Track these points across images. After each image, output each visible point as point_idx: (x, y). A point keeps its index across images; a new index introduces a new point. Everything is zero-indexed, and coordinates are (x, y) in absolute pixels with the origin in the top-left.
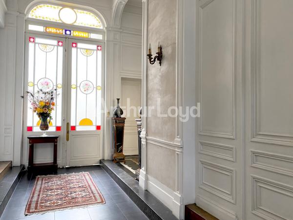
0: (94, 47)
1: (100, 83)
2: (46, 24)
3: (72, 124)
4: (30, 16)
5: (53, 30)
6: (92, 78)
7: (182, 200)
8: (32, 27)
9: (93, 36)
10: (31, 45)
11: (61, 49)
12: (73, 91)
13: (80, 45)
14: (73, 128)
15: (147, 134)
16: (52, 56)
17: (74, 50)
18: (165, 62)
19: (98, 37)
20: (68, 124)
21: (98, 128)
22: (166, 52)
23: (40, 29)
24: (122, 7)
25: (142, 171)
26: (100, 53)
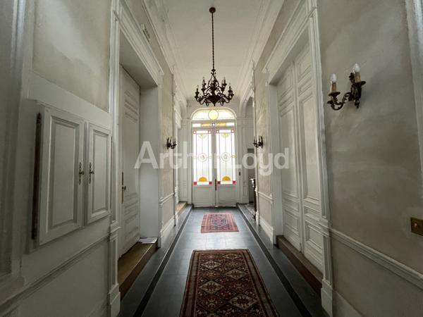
0: (229, 131)
1: (234, 154)
2: (202, 122)
3: (218, 180)
4: (194, 119)
5: (205, 125)
6: (229, 151)
7: (274, 232)
8: (194, 125)
9: (229, 124)
10: (194, 136)
11: (210, 135)
12: (218, 160)
13: (221, 131)
14: (219, 183)
15: (258, 190)
16: (205, 140)
17: (217, 135)
18: (264, 147)
19: (232, 124)
20: (216, 180)
21: (234, 182)
22: (265, 141)
23: (198, 125)
24: (245, 104)
25: (257, 213)
26: (233, 134)
